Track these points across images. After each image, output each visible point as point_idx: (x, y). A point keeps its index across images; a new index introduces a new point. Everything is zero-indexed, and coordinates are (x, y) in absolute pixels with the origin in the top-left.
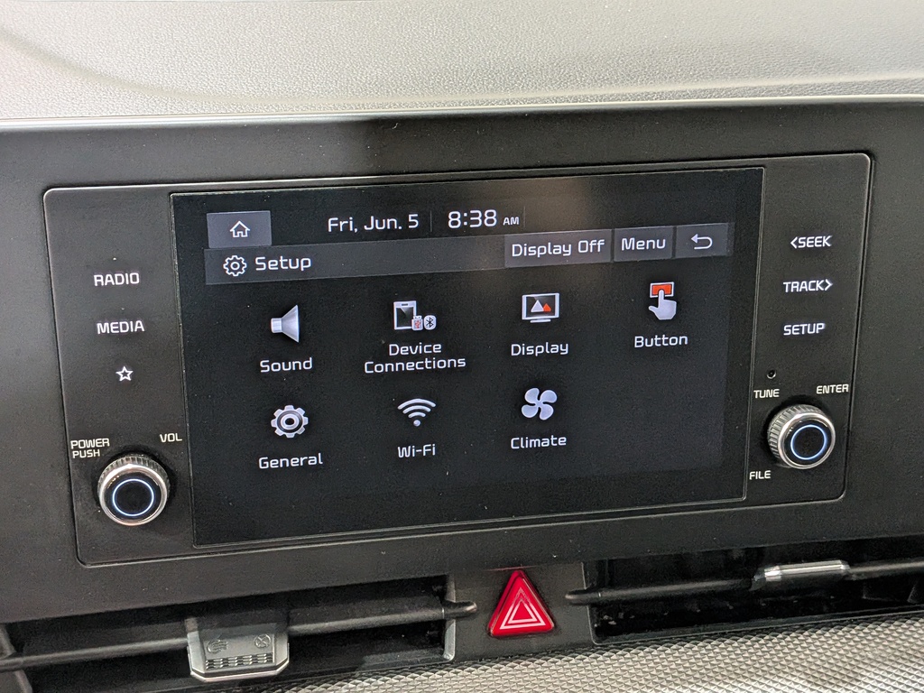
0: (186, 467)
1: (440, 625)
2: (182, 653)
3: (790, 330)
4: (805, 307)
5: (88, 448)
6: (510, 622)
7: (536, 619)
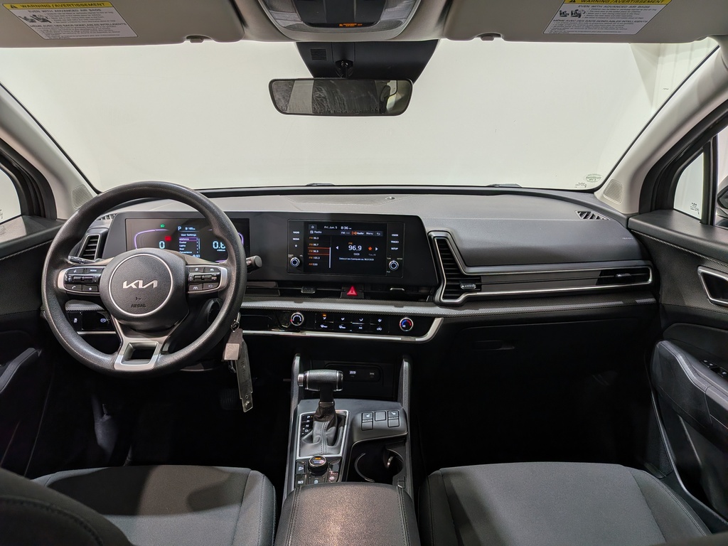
0: (302, 260)
1: (340, 292)
2: (300, 290)
3: (392, 249)
4: (395, 245)
5: (290, 256)
6: (350, 293)
7: (354, 293)
